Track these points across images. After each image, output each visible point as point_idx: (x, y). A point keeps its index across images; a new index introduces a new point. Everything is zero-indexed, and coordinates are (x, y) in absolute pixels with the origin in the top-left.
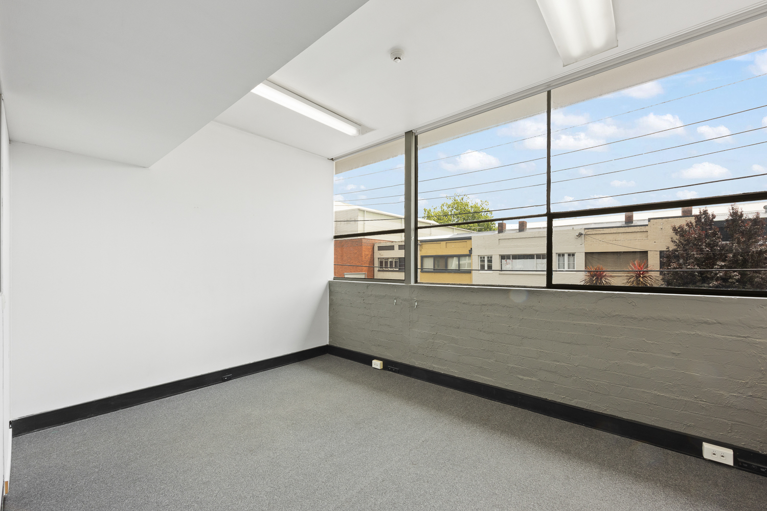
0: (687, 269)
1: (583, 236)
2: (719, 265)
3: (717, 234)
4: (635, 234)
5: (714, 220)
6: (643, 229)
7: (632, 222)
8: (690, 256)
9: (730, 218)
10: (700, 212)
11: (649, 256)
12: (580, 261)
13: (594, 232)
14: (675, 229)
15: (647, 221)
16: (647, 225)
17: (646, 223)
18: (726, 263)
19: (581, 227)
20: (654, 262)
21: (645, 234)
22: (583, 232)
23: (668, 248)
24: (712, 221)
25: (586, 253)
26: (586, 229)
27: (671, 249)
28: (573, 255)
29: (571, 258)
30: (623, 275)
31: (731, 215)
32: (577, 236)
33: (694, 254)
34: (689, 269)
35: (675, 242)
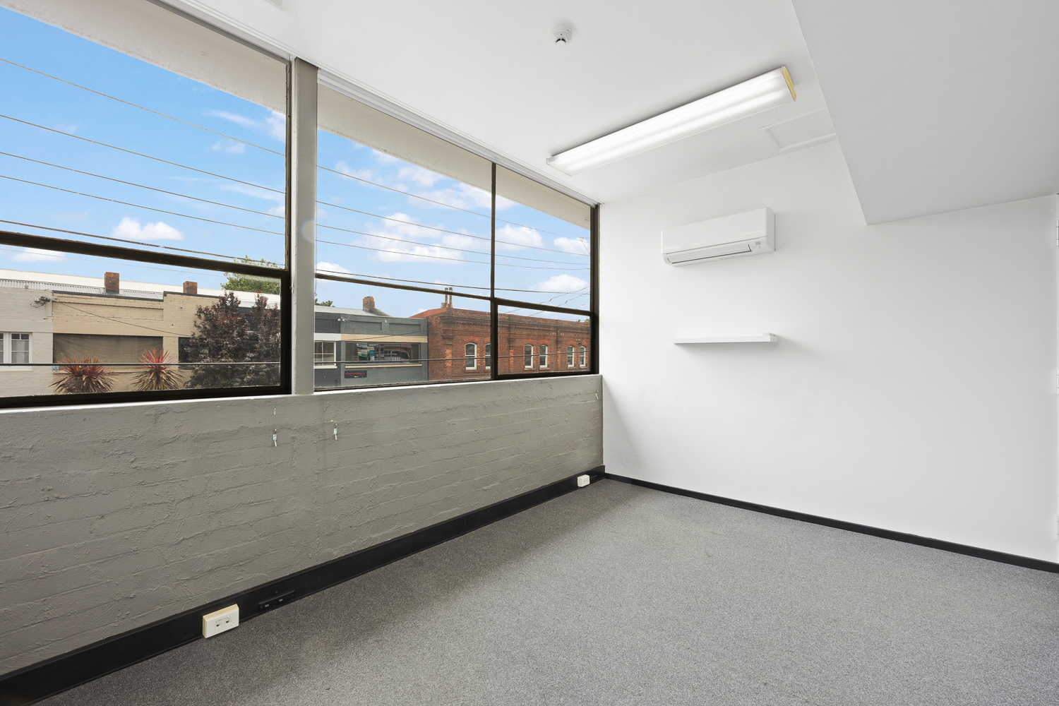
0: (221, 361)
1: (51, 302)
2: (249, 357)
3: (245, 322)
4: (145, 311)
5: (239, 306)
6: (156, 305)
7: (118, 292)
8: (223, 346)
9: (256, 306)
10: (226, 295)
11: (164, 343)
12: (41, 348)
13: (72, 300)
14: (200, 311)
15: (162, 295)
16: (162, 301)
17: (161, 297)
18: (256, 354)
19: (43, 287)
20: (171, 352)
21: (159, 313)
22: (50, 296)
23: (194, 334)
24: (237, 307)
25: (54, 334)
26: (55, 292)
27: (196, 336)
28: (26, 336)
29: (21, 342)
30: (130, 371)
31: (257, 303)
32: (37, 302)
33: (227, 344)
34: (224, 362)
35: (199, 327)
